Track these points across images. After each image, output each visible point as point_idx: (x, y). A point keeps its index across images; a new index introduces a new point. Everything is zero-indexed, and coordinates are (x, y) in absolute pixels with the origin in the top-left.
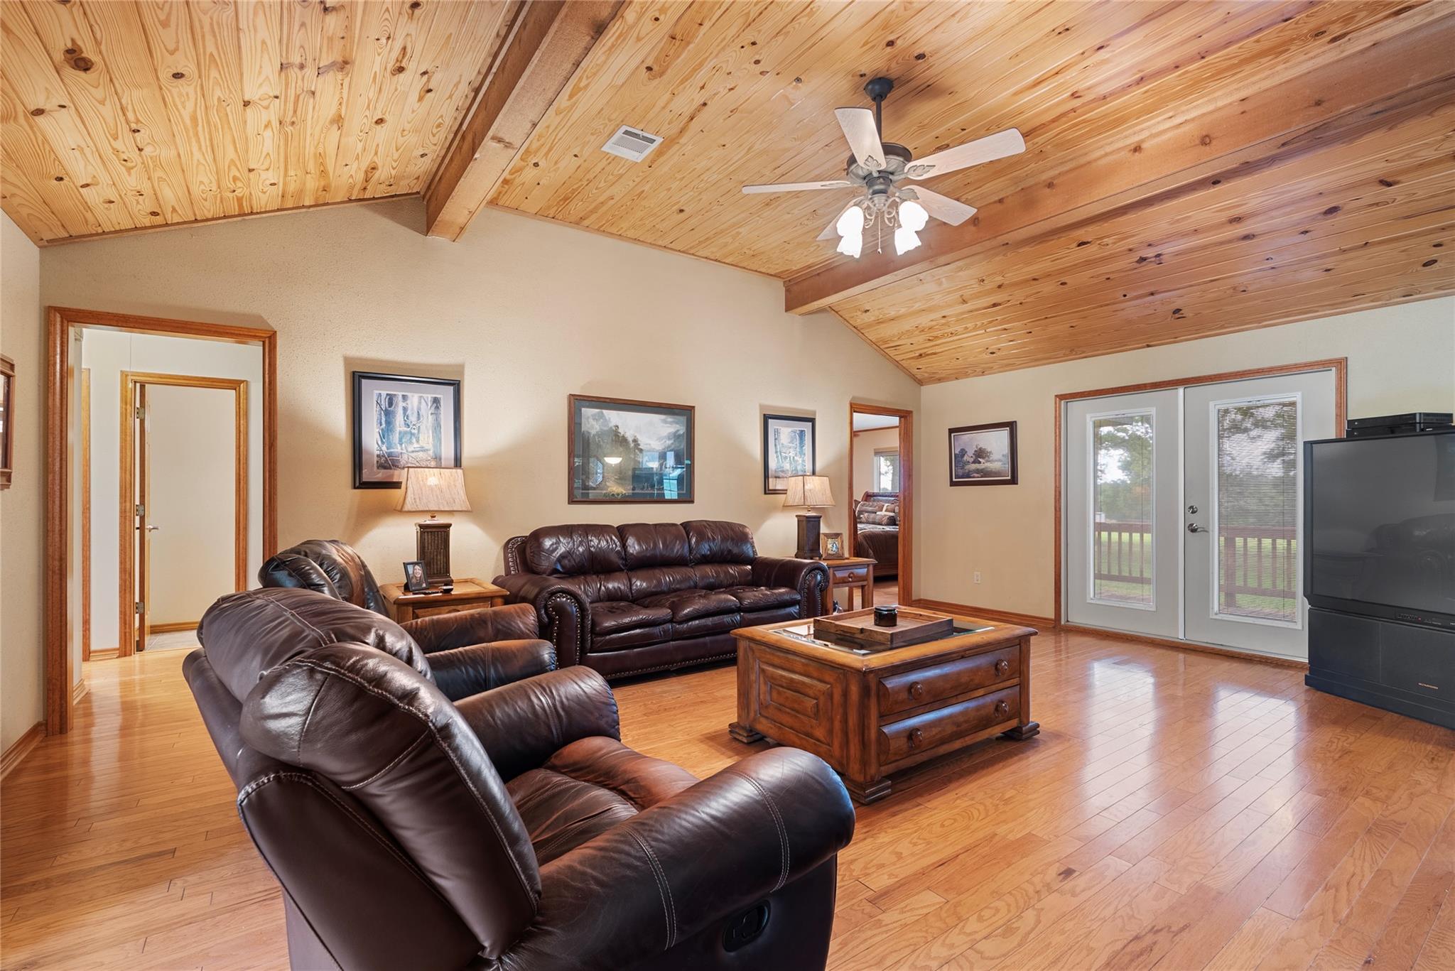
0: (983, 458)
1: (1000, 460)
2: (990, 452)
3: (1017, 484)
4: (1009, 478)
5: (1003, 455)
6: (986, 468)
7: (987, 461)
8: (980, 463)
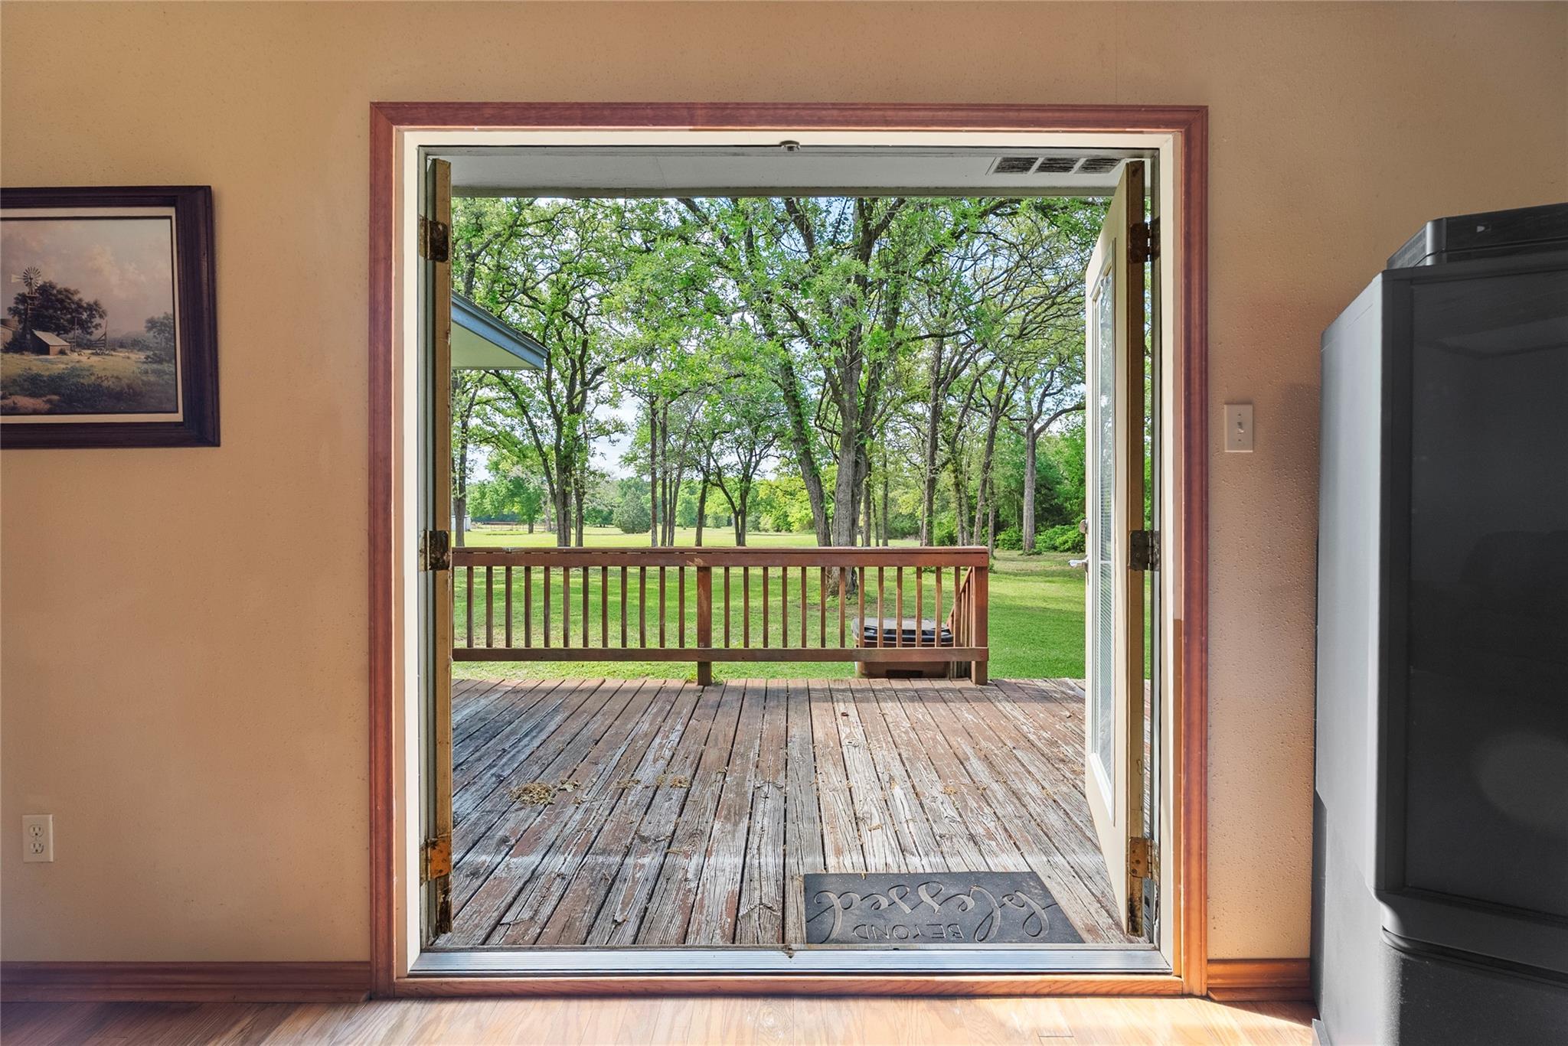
0: (59, 330)
1: (135, 344)
2: (94, 309)
3: (215, 442)
4: (178, 417)
5: (152, 324)
6: (74, 372)
7: (80, 345)
8: (43, 349)
